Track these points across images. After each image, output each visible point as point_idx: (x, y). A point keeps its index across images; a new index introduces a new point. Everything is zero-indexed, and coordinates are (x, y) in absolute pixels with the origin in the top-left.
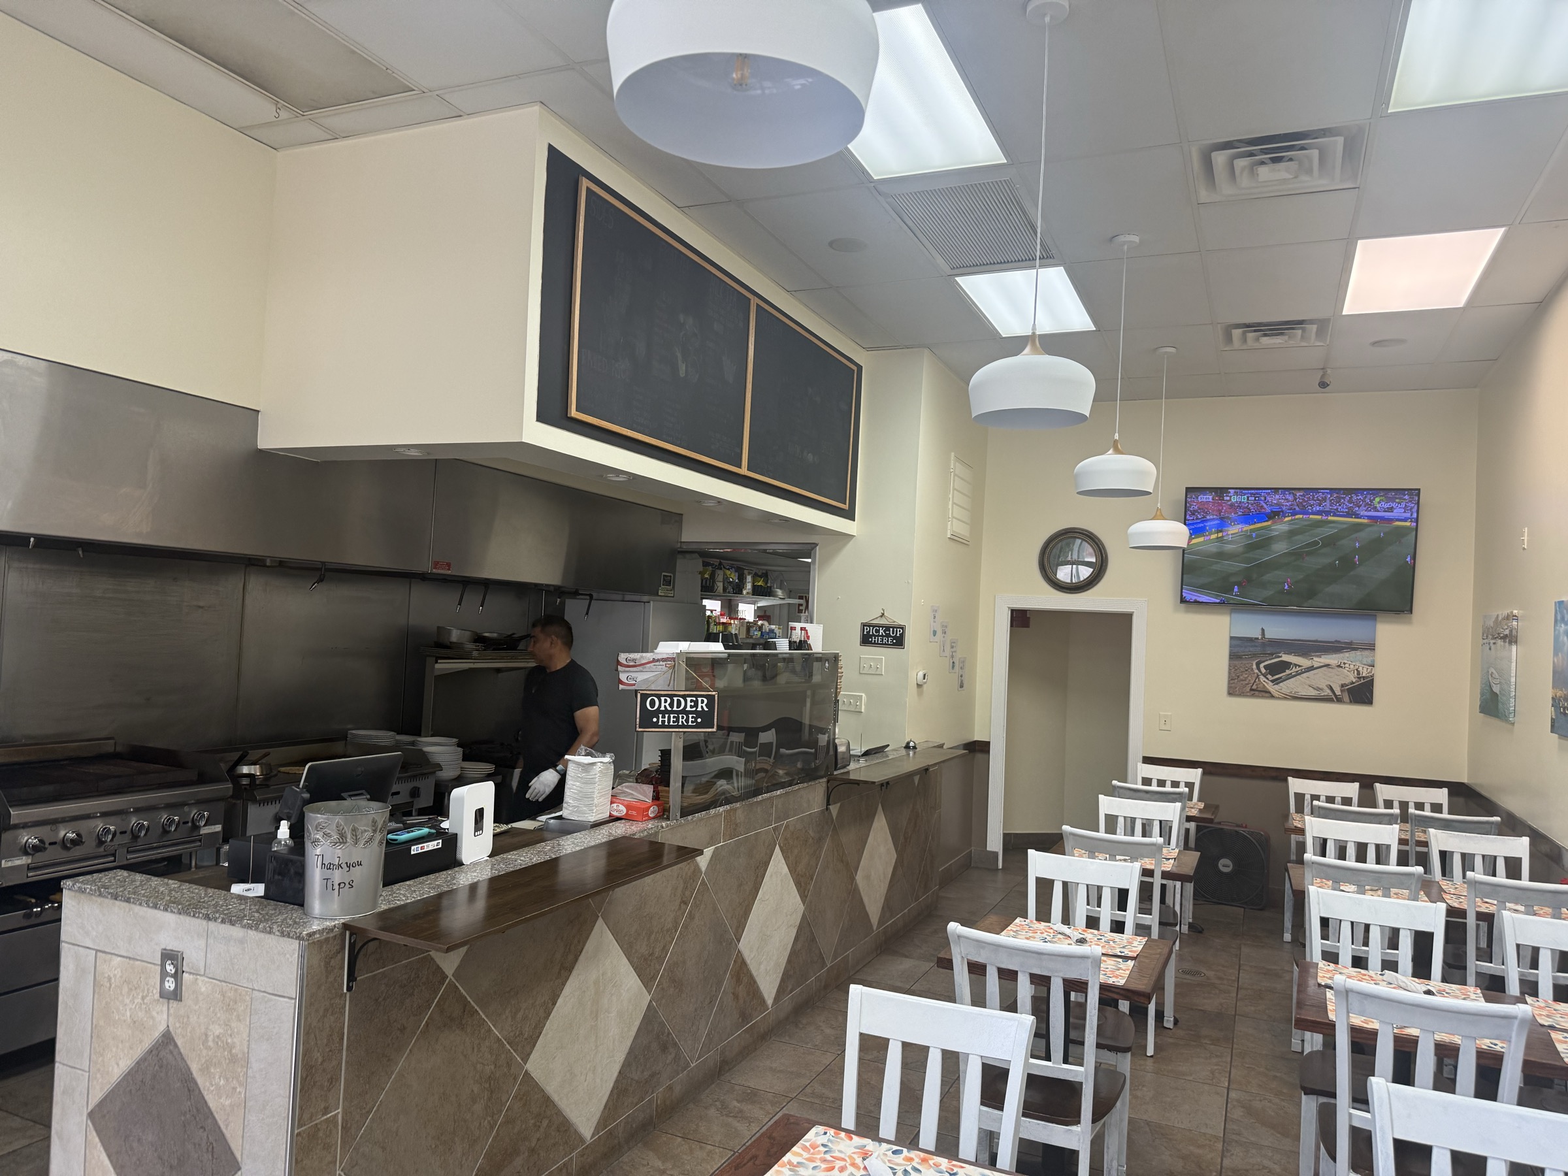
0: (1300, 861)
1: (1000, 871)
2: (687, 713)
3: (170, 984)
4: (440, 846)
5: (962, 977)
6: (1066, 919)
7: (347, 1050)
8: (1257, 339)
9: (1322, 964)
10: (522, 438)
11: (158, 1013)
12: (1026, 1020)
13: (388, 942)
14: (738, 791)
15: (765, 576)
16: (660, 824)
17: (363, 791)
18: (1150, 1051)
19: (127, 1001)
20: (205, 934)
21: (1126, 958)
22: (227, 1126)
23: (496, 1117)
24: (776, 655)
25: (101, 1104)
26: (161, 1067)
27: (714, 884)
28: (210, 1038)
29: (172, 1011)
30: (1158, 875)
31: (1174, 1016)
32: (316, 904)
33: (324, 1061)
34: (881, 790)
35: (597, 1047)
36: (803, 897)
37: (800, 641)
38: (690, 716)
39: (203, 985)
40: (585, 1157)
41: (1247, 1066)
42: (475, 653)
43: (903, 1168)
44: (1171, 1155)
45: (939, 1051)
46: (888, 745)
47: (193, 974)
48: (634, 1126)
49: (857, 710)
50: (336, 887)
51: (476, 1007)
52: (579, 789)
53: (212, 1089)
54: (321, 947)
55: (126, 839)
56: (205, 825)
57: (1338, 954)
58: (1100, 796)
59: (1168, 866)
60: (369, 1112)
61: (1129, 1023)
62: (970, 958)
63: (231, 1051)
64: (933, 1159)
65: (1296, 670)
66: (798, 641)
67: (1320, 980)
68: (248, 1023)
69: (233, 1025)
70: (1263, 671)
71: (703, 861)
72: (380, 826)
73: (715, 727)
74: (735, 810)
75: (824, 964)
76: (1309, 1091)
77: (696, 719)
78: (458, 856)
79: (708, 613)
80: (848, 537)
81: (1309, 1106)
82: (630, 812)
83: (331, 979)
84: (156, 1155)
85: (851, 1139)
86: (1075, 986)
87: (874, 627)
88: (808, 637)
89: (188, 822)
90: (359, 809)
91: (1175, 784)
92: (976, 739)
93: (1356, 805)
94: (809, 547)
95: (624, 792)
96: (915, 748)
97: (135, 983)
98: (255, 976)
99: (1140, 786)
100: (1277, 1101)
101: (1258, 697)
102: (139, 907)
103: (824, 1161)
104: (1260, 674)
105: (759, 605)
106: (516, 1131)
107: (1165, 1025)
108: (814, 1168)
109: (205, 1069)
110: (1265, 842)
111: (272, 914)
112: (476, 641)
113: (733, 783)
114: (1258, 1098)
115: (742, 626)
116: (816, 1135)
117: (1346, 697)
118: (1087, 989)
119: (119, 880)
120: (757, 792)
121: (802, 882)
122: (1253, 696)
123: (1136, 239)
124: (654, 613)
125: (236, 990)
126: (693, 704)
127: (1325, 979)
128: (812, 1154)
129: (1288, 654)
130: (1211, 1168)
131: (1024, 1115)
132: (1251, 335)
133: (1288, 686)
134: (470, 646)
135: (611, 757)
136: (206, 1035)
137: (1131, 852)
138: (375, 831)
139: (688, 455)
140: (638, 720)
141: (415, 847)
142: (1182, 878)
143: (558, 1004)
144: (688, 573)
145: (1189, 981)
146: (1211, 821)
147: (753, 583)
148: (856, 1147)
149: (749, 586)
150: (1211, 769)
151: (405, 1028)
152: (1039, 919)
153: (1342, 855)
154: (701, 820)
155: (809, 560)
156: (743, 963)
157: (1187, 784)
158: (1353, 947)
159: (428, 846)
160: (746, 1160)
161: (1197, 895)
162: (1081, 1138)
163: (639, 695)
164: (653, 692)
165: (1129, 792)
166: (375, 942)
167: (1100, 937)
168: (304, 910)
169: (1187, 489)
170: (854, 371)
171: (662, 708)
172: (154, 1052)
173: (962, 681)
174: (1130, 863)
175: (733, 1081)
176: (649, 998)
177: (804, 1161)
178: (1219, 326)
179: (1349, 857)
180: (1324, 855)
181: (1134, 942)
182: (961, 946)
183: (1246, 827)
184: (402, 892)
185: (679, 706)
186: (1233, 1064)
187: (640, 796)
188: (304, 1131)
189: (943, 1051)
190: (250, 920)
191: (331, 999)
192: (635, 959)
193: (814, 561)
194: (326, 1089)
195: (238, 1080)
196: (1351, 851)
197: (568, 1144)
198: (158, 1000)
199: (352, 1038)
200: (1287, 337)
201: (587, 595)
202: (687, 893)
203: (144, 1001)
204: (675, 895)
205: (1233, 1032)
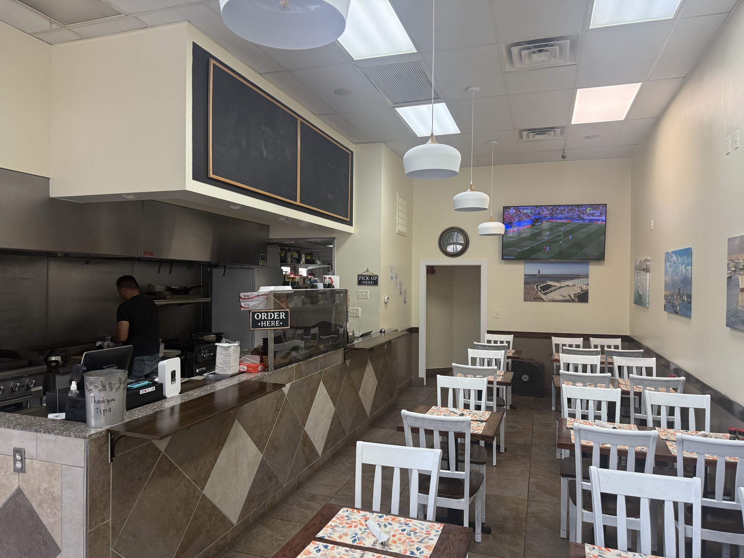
0: (558, 374)
1: (425, 387)
2: (275, 320)
3: (19, 465)
4: (154, 390)
5: (408, 435)
6: (455, 405)
7: (112, 491)
8: (534, 136)
9: (568, 419)
10: (185, 187)
11: (13, 479)
12: (438, 452)
13: (131, 437)
14: (302, 356)
15: (311, 254)
16: (264, 374)
17: (114, 365)
18: (494, 464)
20: (36, 439)
21: (482, 421)
22: (53, 531)
23: (189, 517)
24: (318, 291)
26: (17, 506)
27: (291, 400)
28: (42, 490)
29: (21, 478)
30: (495, 383)
31: (505, 447)
32: (92, 421)
33: (100, 497)
34: (369, 352)
35: (237, 480)
36: (334, 404)
37: (329, 284)
38: (277, 321)
39: (36, 464)
40: (234, 532)
41: (537, 467)
42: (168, 297)
43: (384, 524)
44: (505, 509)
45: (399, 469)
46: (372, 331)
47: (31, 459)
48: (257, 516)
49: (357, 316)
50: (102, 412)
51: (177, 466)
52: (223, 359)
53: (44, 514)
54: (96, 441)
56: (33, 387)
57: (575, 414)
58: (468, 349)
59: (500, 379)
60: (125, 520)
61: (485, 451)
62: (412, 425)
63: (52, 495)
64: (398, 519)
65: (554, 288)
66: (328, 284)
67: (568, 426)
68: (60, 481)
69: (53, 482)
70: (540, 289)
71: (286, 390)
72: (123, 381)
73: (289, 326)
74: (301, 365)
75: (345, 434)
76: (564, 476)
77: (280, 323)
78: (164, 394)
79: (284, 273)
80: (349, 234)
81: (564, 482)
82: (249, 369)
83: (102, 457)
84: (16, 549)
85: (359, 512)
86: (459, 435)
87: (363, 276)
88: (333, 282)
89: (24, 386)
90: (112, 373)
91: (502, 342)
92: (413, 326)
93: (582, 347)
94: (331, 239)
95: (245, 360)
96: (384, 332)
97: (1, 466)
98: (63, 458)
99: (486, 344)
100: (550, 481)
101: (537, 301)
103: (347, 523)
104: (538, 291)
105: (309, 269)
106: (199, 523)
107: (501, 451)
108: (343, 527)
109: (40, 505)
110: (542, 366)
111: (70, 427)
112: (168, 291)
113: (299, 352)
114: (542, 481)
115: (301, 278)
116: (343, 512)
117: (577, 300)
118: (465, 436)
120: (311, 356)
121: (333, 397)
122: (535, 301)
123: (478, 89)
124: (257, 273)
125: (53, 465)
126: (278, 316)
127: (570, 425)
128: (342, 521)
129: (550, 281)
130: (523, 513)
131: (438, 496)
132: (531, 134)
133: (551, 296)
134: (165, 293)
135: (238, 343)
136: (39, 489)
137: (483, 373)
138: (120, 384)
139: (270, 195)
140: (251, 325)
141: (142, 390)
142: (506, 384)
143: (217, 462)
144: (273, 254)
145: (511, 431)
146: (518, 358)
147: (306, 258)
148: (362, 516)
149: (303, 259)
150: (517, 335)
151: (141, 478)
152: (442, 406)
153: (576, 370)
154: (284, 370)
155: (332, 246)
156: (307, 436)
157: (507, 342)
158: (582, 410)
159: (148, 390)
160: (310, 526)
161: (513, 392)
162: (465, 504)
163: (251, 313)
164: (258, 311)
165: (481, 346)
166: (124, 437)
167: (470, 413)
168: (86, 424)
169: (504, 207)
170: (349, 154)
171: (263, 318)
172: (13, 499)
173: (405, 300)
174: (482, 379)
175: (304, 492)
176: (262, 456)
177: (338, 524)
178: (517, 130)
179: (579, 371)
180: (568, 370)
181: (486, 414)
182: (408, 420)
183: (534, 360)
184: (136, 413)
185: (271, 317)
186: (531, 466)
187: (254, 361)
188: (92, 531)
189: (401, 469)
190: (58, 431)
191: (103, 466)
192: (254, 438)
193: (334, 246)
194: (102, 510)
195: (57, 509)
196: (580, 368)
197: (225, 527)
198: (13, 473)
199: (115, 484)
200: (547, 135)
201: (224, 266)
202: (279, 405)
203: (5, 474)
204: (273, 407)
205: (531, 452)
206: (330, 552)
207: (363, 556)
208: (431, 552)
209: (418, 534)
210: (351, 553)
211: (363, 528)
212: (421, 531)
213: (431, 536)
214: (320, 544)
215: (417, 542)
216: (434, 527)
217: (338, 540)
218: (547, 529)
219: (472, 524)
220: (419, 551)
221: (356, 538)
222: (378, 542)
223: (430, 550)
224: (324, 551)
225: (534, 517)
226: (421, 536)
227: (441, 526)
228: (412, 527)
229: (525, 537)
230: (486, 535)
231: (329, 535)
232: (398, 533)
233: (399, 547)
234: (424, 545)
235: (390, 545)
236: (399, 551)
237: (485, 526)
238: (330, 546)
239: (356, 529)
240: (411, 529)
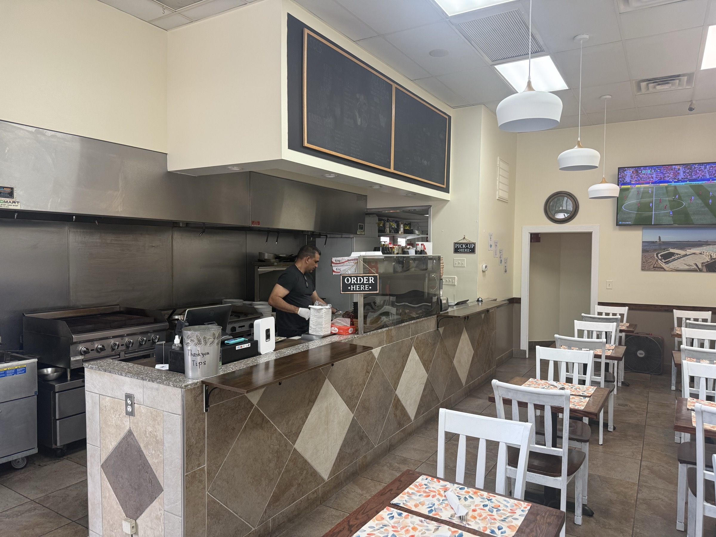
0: (679, 350)
1: (527, 359)
2: (365, 284)
3: (129, 409)
4: (250, 346)
5: (500, 406)
6: (556, 378)
7: (207, 438)
8: (655, 87)
9: (690, 399)
10: (281, 157)
11: (125, 422)
12: (529, 426)
13: (224, 390)
14: (392, 321)
15: (410, 224)
16: (354, 336)
17: (214, 322)
18: (601, 442)
19: (113, 416)
20: (142, 386)
21: (585, 397)
22: (157, 471)
23: (281, 469)
24: (408, 257)
25: (106, 461)
26: (128, 445)
27: (382, 364)
28: (147, 433)
29: (131, 421)
30: (603, 357)
31: (613, 426)
32: (190, 372)
33: (196, 443)
34: (465, 321)
35: (328, 437)
36: (427, 370)
37: (421, 250)
38: (366, 286)
39: (143, 410)
40: (325, 488)
41: (651, 449)
42: (276, 264)
43: (464, 496)
44: (611, 492)
45: (485, 440)
46: (468, 300)
47: (139, 404)
48: (348, 474)
49: (453, 284)
50: (198, 364)
51: (269, 419)
52: (316, 320)
53: (150, 455)
54: (192, 392)
55: (124, 348)
56: (158, 342)
57: (699, 394)
58: (575, 321)
59: (609, 353)
60: (220, 466)
61: (588, 429)
62: (503, 396)
63: (156, 438)
64: (480, 492)
65: (678, 256)
66: (420, 251)
67: (688, 407)
68: (162, 426)
69: (156, 427)
70: (660, 257)
71: (376, 352)
72: (217, 336)
73: (378, 291)
74: (391, 330)
75: (439, 402)
76: (682, 462)
77: (369, 287)
78: (259, 350)
79: (383, 243)
80: (447, 201)
81: (683, 469)
82: (340, 331)
83: (197, 406)
84: (129, 484)
85: (439, 482)
86: (556, 411)
87: (460, 244)
88: (425, 249)
89: (150, 340)
91: (614, 314)
92: (514, 297)
93: (710, 322)
95: (337, 322)
96: (482, 301)
97: (116, 408)
98: (164, 405)
99: (596, 316)
100: (667, 466)
101: (657, 271)
102: (115, 375)
103: (425, 492)
104: (658, 259)
105: (407, 239)
106: (291, 475)
107: (609, 430)
108: (420, 495)
109: (146, 446)
110: (661, 342)
111: (171, 377)
112: (276, 258)
113: (390, 317)
114: (656, 465)
115: (400, 248)
116: (421, 480)
117: (705, 269)
118: (563, 411)
119: (108, 363)
120: (402, 322)
121: (426, 364)
122: (655, 270)
123: (587, 37)
124: (355, 241)
125: (157, 411)
126: (367, 280)
127: (691, 406)
128: (420, 489)
129: (673, 249)
130: (631, 498)
131: (528, 470)
132: (651, 85)
133: (672, 265)
134: (273, 260)
135: (330, 306)
136: (146, 431)
137: (590, 346)
138: (214, 338)
139: (363, 163)
140: (341, 288)
141: (238, 346)
142: (619, 359)
143: (308, 418)
144: (371, 224)
145: (621, 409)
146: (632, 332)
147: (404, 228)
148: (441, 486)
149: (402, 229)
150: (632, 307)
151: (234, 429)
152: (541, 379)
153: (702, 345)
154: (374, 334)
155: (428, 215)
156: (399, 400)
157: (620, 314)
158: (707, 391)
159: (244, 346)
160: (386, 491)
161: (626, 368)
162: (562, 483)
163: (341, 277)
164: (348, 275)
165: (590, 318)
166: (217, 389)
167: (572, 387)
168: (185, 375)
169: (619, 168)
170: (447, 119)
171: (353, 282)
172: (125, 439)
173: (506, 269)
174: (589, 352)
175: (395, 454)
176: (353, 415)
177: (415, 492)
178: (634, 81)
179: (706, 347)
180: (692, 346)
181: (590, 389)
182: (499, 391)
183: (651, 335)
184: (231, 367)
185: (360, 281)
186: (644, 448)
187: (344, 323)
188: (189, 474)
189: (487, 440)
190: (160, 380)
191: (198, 415)
192: (345, 398)
193: (430, 216)
194: (198, 455)
195: (160, 451)
196: (707, 344)
197: (316, 482)
198: (125, 416)
199: (209, 433)
200: (671, 84)
201: (324, 235)
202: (369, 368)
203: (119, 416)
204: (363, 369)
205: (644, 433)
206: (404, 520)
207: (438, 528)
208: (514, 533)
209: (502, 511)
210: (425, 524)
211: (441, 499)
212: (505, 508)
213: (516, 516)
214: (394, 511)
215: (499, 520)
216: (520, 506)
217: (414, 509)
218: (661, 518)
219: (571, 506)
220: (500, 531)
221: (433, 508)
222: (456, 516)
223: (513, 531)
224: (397, 518)
225: (645, 504)
226: (504, 514)
227: (528, 505)
228: (495, 504)
229: (634, 525)
230: (587, 518)
231: (405, 502)
232: (479, 509)
233: (478, 523)
234: (507, 525)
235: (469, 520)
236: (478, 528)
237: (586, 508)
238: (405, 514)
239: (433, 499)
240: (493, 505)
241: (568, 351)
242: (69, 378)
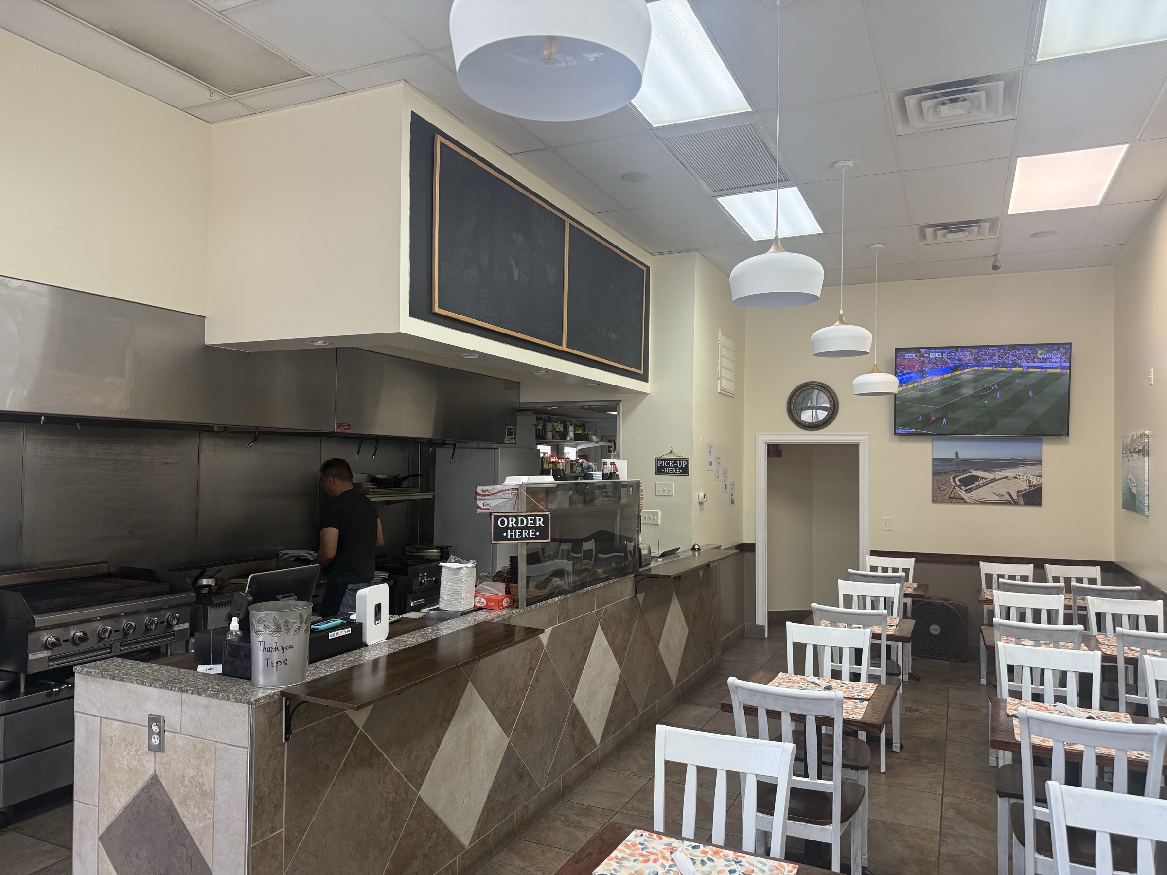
0: (991, 624)
1: (766, 640)
2: (529, 529)
3: (155, 740)
4: (350, 632)
5: (739, 717)
6: (817, 673)
7: (287, 785)
8: (945, 236)
9: (1009, 700)
10: (399, 330)
11: (147, 762)
12: (788, 747)
13: (314, 704)
14: (569, 585)
15: (583, 426)
16: (511, 611)
17: (292, 594)
18: (883, 770)
19: (125, 754)
20: (180, 703)
21: (862, 700)
22: (201, 843)
23: (398, 832)
24: (593, 483)
25: (108, 830)
26: (151, 801)
27: (553, 655)
28: (187, 779)
29: (157, 760)
30: (884, 638)
31: (900, 743)
32: (260, 678)
33: (270, 793)
34: (675, 582)
35: (471, 777)
36: (620, 663)
37: (611, 473)
38: (531, 531)
39: (180, 740)
40: (465, 859)
41: (957, 778)
42: (371, 491)
43: (700, 859)
44: (901, 846)
45: (725, 772)
46: (679, 548)
47: (172, 732)
48: (500, 835)
49: (655, 523)
50: (275, 665)
51: (381, 751)
52: (450, 587)
53: (189, 816)
54: (265, 709)
55: (119, 636)
56: (177, 624)
57: (1021, 692)
58: (839, 580)
59: (892, 631)
60: (305, 830)
61: (866, 748)
62: (745, 703)
63: (202, 788)
64: (723, 852)
65: (983, 482)
66: (609, 473)
67: (1008, 712)
68: (213, 767)
69: (203, 768)
70: (958, 483)
71: (544, 638)
72: (305, 619)
73: (550, 538)
74: (568, 599)
75: (637, 713)
76: (1003, 795)
77: (535, 533)
78: (363, 639)
79: (542, 455)
80: (642, 395)
81: (1003, 806)
82: (489, 603)
83: (273, 732)
84: (149, 866)
85: (661, 839)
86: (824, 721)
87: (665, 460)
88: (617, 470)
89: (164, 622)
90: (290, 606)
91: (895, 570)
92: (745, 541)
93: (1032, 581)
94: (615, 403)
95: (484, 589)
96: (699, 549)
97: (130, 740)
98: (218, 732)
99: (869, 573)
100: (979, 803)
101: (955, 503)
102: (131, 684)
103: (642, 855)
104: (955, 485)
105: (579, 448)
106: (413, 841)
107: (894, 749)
108: (635, 861)
109: (184, 802)
110: (964, 611)
111: (228, 686)
112: (371, 481)
113: (565, 580)
114: (965, 802)
115: (567, 463)
116: (635, 837)
117: (1021, 501)
118: (833, 723)
119: (115, 665)
120: (583, 586)
121: (618, 652)
122: (951, 502)
123: (850, 164)
124: (503, 456)
125: (204, 743)
126: (532, 522)
127: (1012, 710)
128: (633, 850)
129: (976, 470)
130: (932, 854)
131: (789, 818)
132: (939, 233)
133: (977, 494)
134: (367, 485)
135: (473, 563)
136: (183, 777)
137: (864, 621)
138: (301, 622)
139: (522, 338)
140: (492, 535)
141: (332, 633)
142: (903, 640)
143: (441, 747)
144: (526, 426)
145: (911, 717)
146: (923, 596)
147: (574, 432)
148: (665, 845)
149: (571, 434)
150: (921, 558)
151: (328, 767)
152: (796, 673)
153: (1022, 618)
154: (541, 607)
155: (615, 413)
156: (577, 713)
157: (904, 570)
158: (1032, 686)
159: (341, 633)
160: (583, 857)
161: (914, 652)
162: (833, 833)
163: (492, 517)
164: (503, 514)
165: (860, 577)
166: (305, 704)
167: (842, 685)
168: (251, 682)
169: (896, 349)
170: (643, 270)
171: (510, 526)
172: (145, 791)
173: (733, 499)
174: (862, 630)
175: (572, 801)
176: (508, 740)
177: (626, 855)
178: (916, 226)
179: (1027, 620)
180: (1008, 618)
181: (868, 688)
182: (739, 694)
183: (949, 600)
184: (323, 667)
185: (522, 523)
186: (946, 776)
187: (496, 591)
188: (257, 845)
189: (728, 772)
190: (212, 691)
191: (274, 747)
192: (497, 712)
193: (619, 414)
194: (272, 814)
195: (207, 809)
196: (1029, 615)
197: (452, 851)
198: (148, 752)
199: (290, 776)
200: (967, 233)
201: (452, 445)
202: (534, 662)
203: (137, 753)
204: (524, 664)
205: (945, 753)
211: (667, 864)
216: (783, 870)
219: (846, 868)
225: (951, 862)
227: (795, 868)
228: (747, 868)
231: (613, 872)
237: (867, 872)
239: (655, 865)
240: (744, 870)
241: (834, 630)
242: (22, 690)
